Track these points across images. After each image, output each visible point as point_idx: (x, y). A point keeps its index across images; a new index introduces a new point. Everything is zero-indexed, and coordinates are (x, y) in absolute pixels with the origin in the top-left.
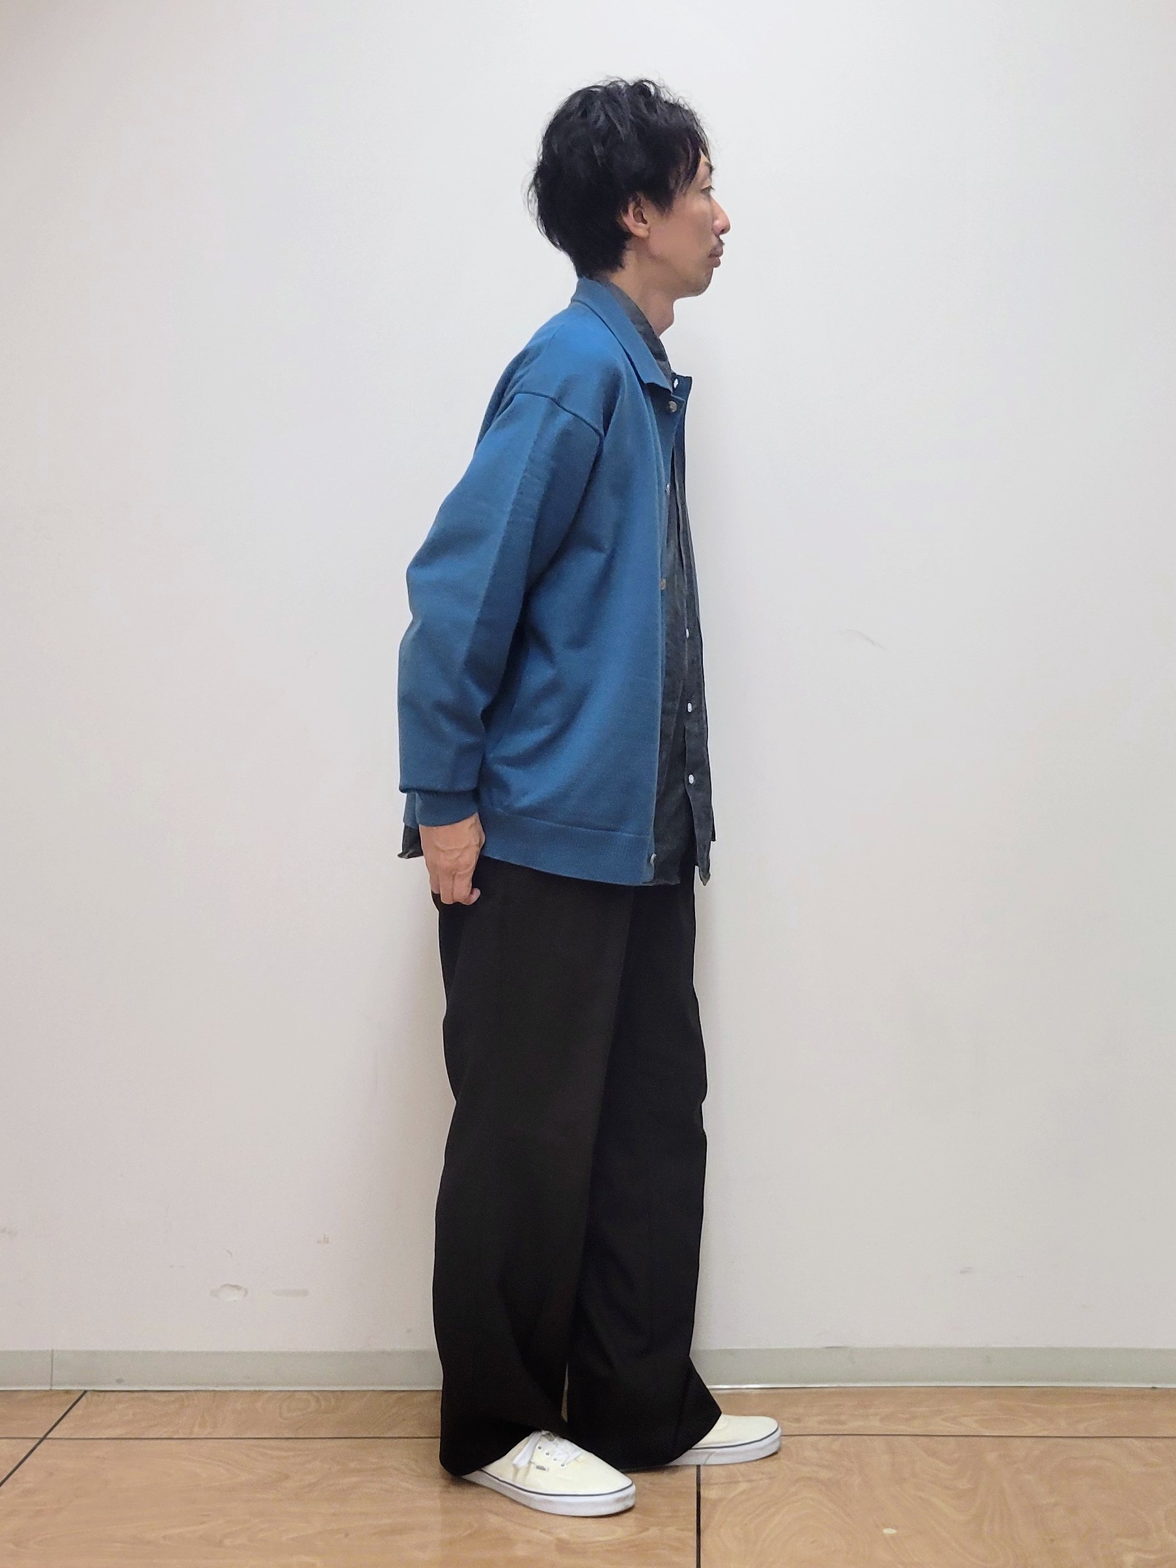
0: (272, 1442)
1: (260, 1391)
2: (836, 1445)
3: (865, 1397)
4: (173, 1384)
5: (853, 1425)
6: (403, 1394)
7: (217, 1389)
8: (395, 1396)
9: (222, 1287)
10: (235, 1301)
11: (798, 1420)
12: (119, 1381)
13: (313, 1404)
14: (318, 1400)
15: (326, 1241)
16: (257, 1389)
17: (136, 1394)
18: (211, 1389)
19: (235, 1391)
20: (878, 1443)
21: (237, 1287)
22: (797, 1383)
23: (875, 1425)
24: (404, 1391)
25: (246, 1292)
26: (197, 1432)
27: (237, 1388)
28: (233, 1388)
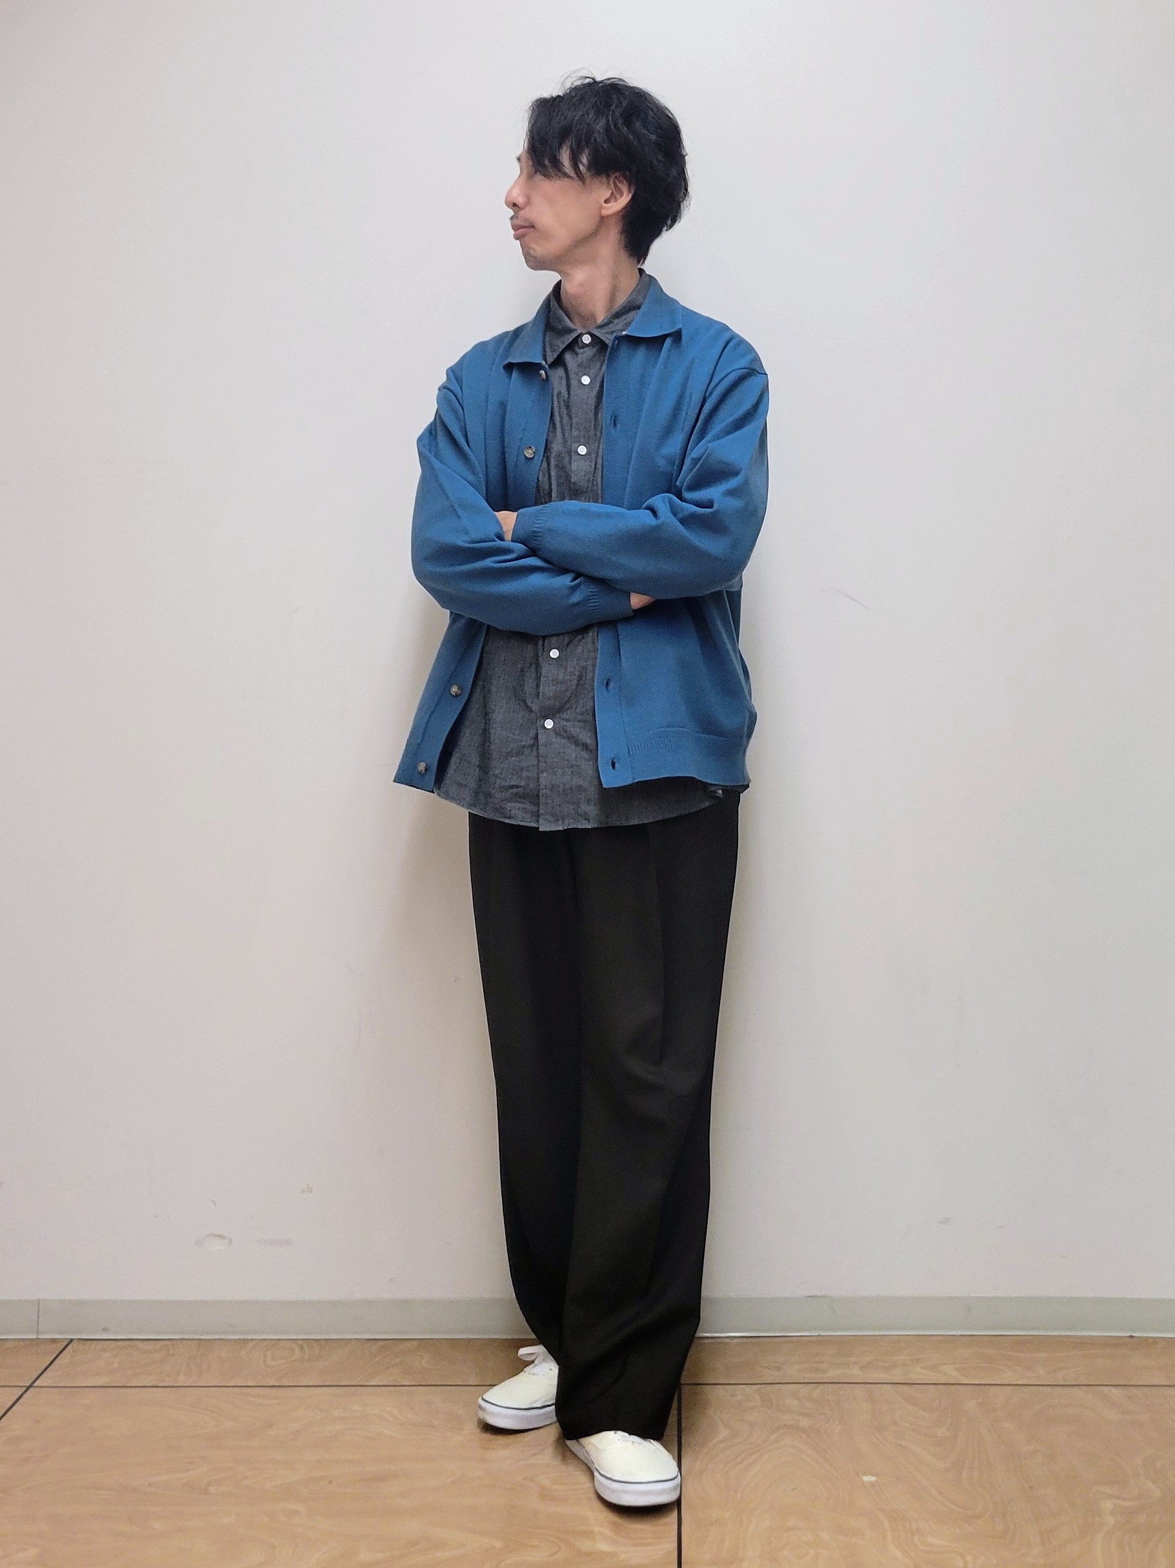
0: (256, 1390)
1: (244, 1339)
2: (817, 1392)
3: (844, 1346)
4: (158, 1332)
5: (834, 1373)
6: (387, 1342)
7: (202, 1338)
8: (381, 1343)
9: (208, 1235)
10: (219, 1250)
11: (778, 1369)
12: (105, 1330)
13: (297, 1352)
14: (302, 1348)
15: (310, 1190)
16: (242, 1337)
17: (121, 1343)
18: (197, 1337)
19: (220, 1339)
20: (858, 1391)
21: (222, 1237)
22: (780, 1332)
23: (855, 1373)
24: (384, 1340)
25: (231, 1241)
26: (182, 1380)
27: (223, 1337)
28: (218, 1337)
